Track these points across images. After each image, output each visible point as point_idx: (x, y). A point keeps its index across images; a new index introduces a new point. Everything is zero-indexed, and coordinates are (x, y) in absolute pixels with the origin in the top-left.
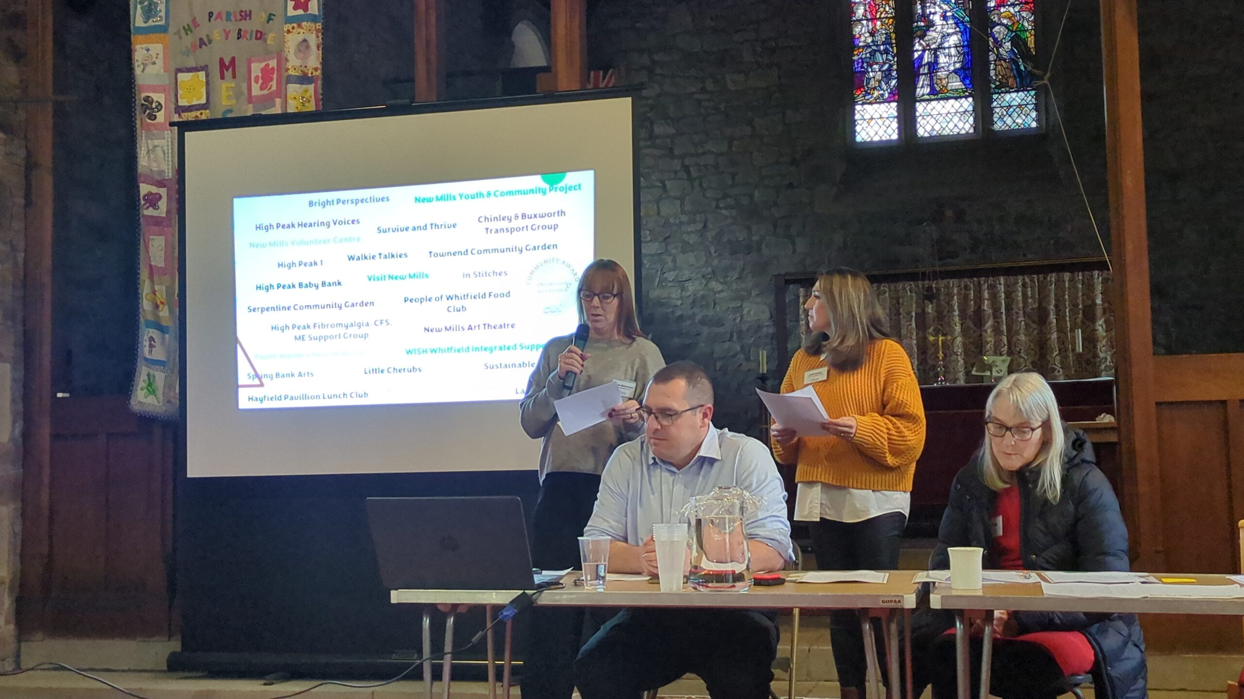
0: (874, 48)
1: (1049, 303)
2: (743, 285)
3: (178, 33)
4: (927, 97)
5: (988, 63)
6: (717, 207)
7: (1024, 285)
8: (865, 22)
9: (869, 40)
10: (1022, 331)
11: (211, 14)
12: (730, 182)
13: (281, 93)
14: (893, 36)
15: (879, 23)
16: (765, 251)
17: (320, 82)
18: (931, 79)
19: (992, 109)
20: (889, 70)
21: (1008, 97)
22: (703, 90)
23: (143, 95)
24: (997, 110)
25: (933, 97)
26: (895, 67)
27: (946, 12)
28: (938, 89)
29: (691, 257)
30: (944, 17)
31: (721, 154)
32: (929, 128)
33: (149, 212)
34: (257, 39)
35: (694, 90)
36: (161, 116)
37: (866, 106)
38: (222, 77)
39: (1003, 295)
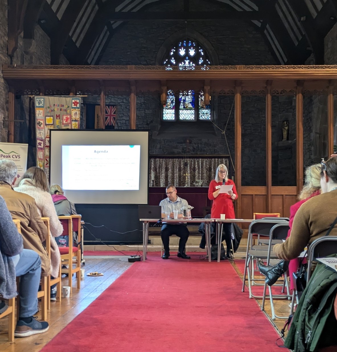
3: (46, 108)
4: (183, 109)
5: (199, 101)
10: (205, 173)
11: (54, 105)
13: (71, 123)
17: (79, 122)
18: (184, 104)
21: (203, 111)
23: (38, 121)
24: (200, 114)
26: (174, 100)
28: (185, 107)
32: (183, 117)
33: (39, 146)
34: (65, 111)
36: (42, 126)
37: (166, 110)
38: (57, 119)
39: (201, 164)
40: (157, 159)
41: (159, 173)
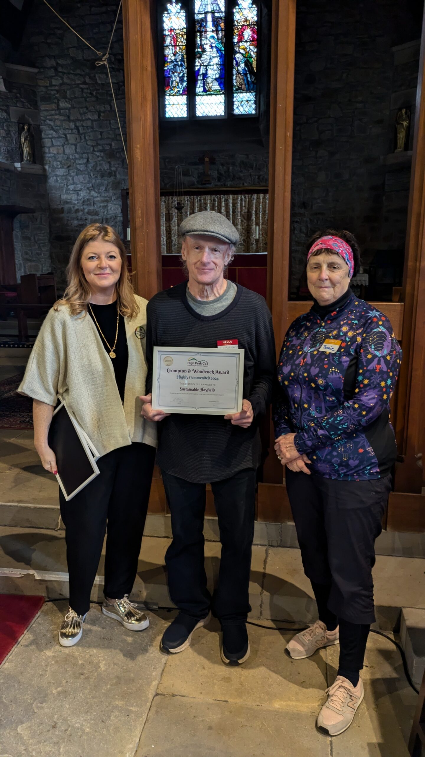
0: (175, 63)
2: (107, 194)
5: (232, 75)
7: (241, 200)
8: (171, 47)
9: (173, 58)
12: (100, 137)
14: (185, 56)
19: (233, 102)
20: (183, 76)
21: (241, 95)
22: (84, 83)
24: (236, 103)
26: (186, 75)
28: (207, 89)
29: (81, 178)
31: (95, 120)
32: (202, 111)
35: (79, 82)
37: (171, 97)
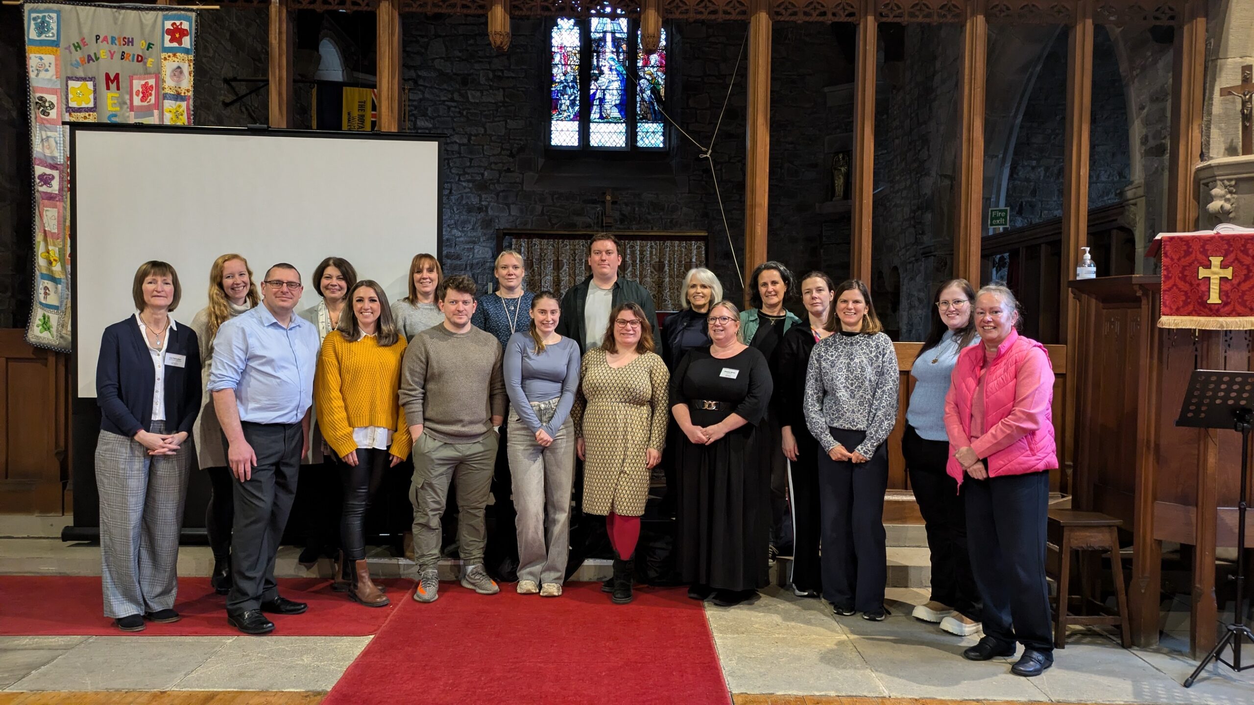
0: (565, 84)
1: (665, 259)
2: (475, 234)
3: (68, 48)
4: (598, 120)
5: (636, 102)
6: (459, 180)
7: (651, 247)
8: (560, 66)
9: (563, 78)
10: (648, 275)
11: (98, 37)
12: (468, 164)
13: (158, 106)
14: (578, 77)
15: (569, 68)
16: (490, 212)
17: (191, 102)
18: (601, 110)
19: (637, 132)
20: (575, 99)
21: (646, 125)
22: (452, 100)
23: (38, 95)
24: (640, 133)
25: (600, 121)
26: (578, 98)
27: (612, 66)
28: (605, 116)
30: (611, 70)
31: (464, 145)
32: (597, 141)
33: (44, 189)
34: (138, 61)
35: (445, 99)
36: (53, 114)
37: (558, 122)
38: (108, 88)
39: (638, 253)
40: (536, 241)
41: (540, 275)
